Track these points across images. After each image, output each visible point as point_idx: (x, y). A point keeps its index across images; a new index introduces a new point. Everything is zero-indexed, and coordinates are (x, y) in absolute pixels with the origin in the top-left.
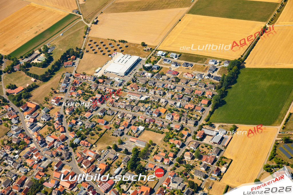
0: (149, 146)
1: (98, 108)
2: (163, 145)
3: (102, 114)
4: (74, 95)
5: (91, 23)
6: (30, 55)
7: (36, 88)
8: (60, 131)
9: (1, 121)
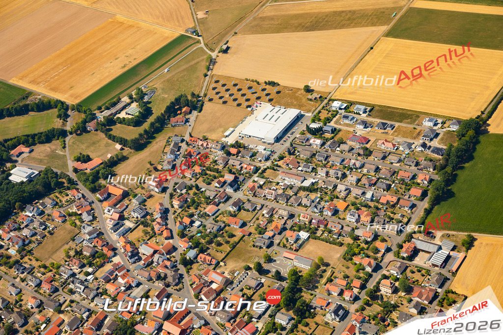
0: (318, 267)
1: (229, 198)
2: (343, 266)
3: (235, 208)
4: (188, 174)
5: (216, 52)
6: (114, 104)
7: (123, 161)
8: (165, 235)
9: (65, 216)
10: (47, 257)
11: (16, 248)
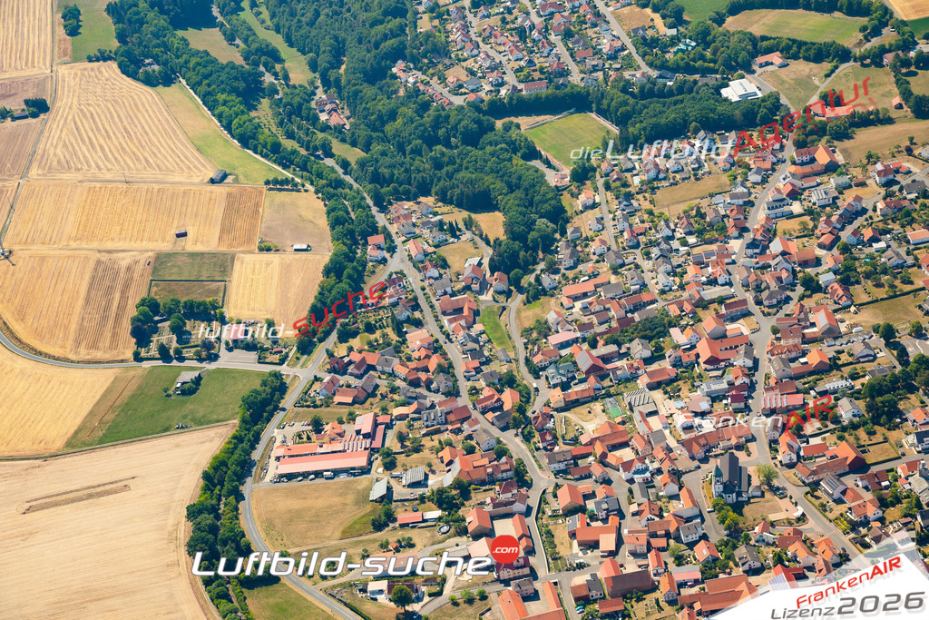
7: (883, 124)
8: (821, 240)
9: (732, 165)
10: (666, 203)
11: (645, 178)
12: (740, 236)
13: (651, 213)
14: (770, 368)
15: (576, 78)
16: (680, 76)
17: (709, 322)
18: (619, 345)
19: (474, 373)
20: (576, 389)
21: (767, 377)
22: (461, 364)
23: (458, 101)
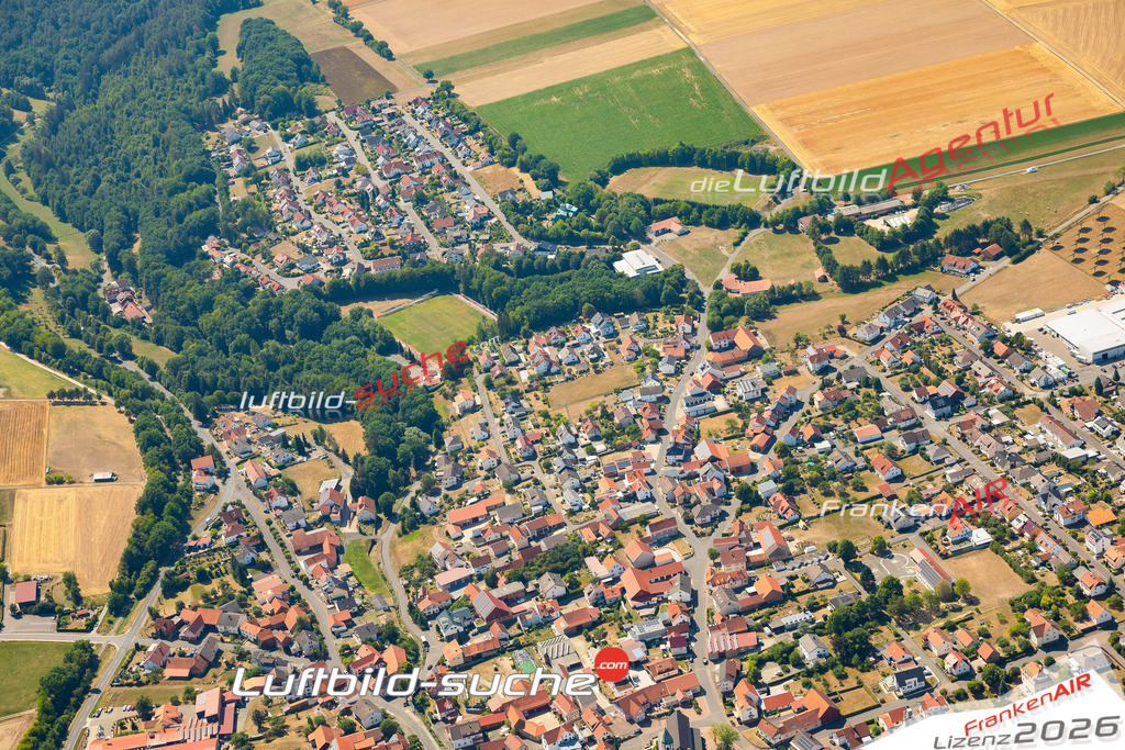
1: (916, 425)
2: (998, 615)
3: (906, 445)
4: (884, 360)
6: (878, 200)
7: (806, 300)
8: (754, 441)
9: (638, 353)
10: (563, 403)
11: (534, 372)
12: (657, 440)
13: (546, 415)
14: (713, 602)
15: (435, 252)
16: (562, 248)
17: (632, 548)
18: (525, 582)
19: (345, 628)
20: (477, 641)
21: (710, 613)
22: (328, 617)
23: (291, 284)
